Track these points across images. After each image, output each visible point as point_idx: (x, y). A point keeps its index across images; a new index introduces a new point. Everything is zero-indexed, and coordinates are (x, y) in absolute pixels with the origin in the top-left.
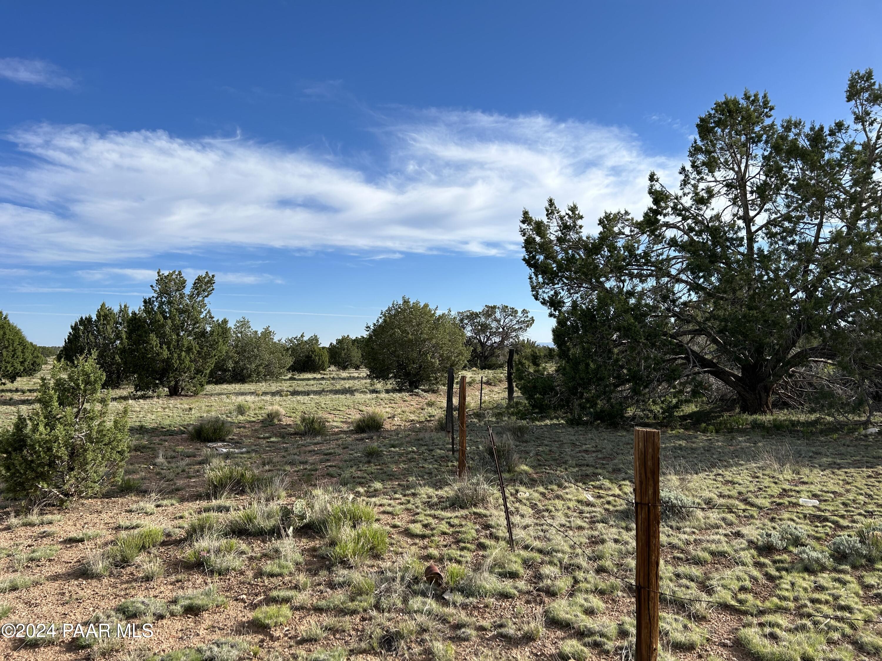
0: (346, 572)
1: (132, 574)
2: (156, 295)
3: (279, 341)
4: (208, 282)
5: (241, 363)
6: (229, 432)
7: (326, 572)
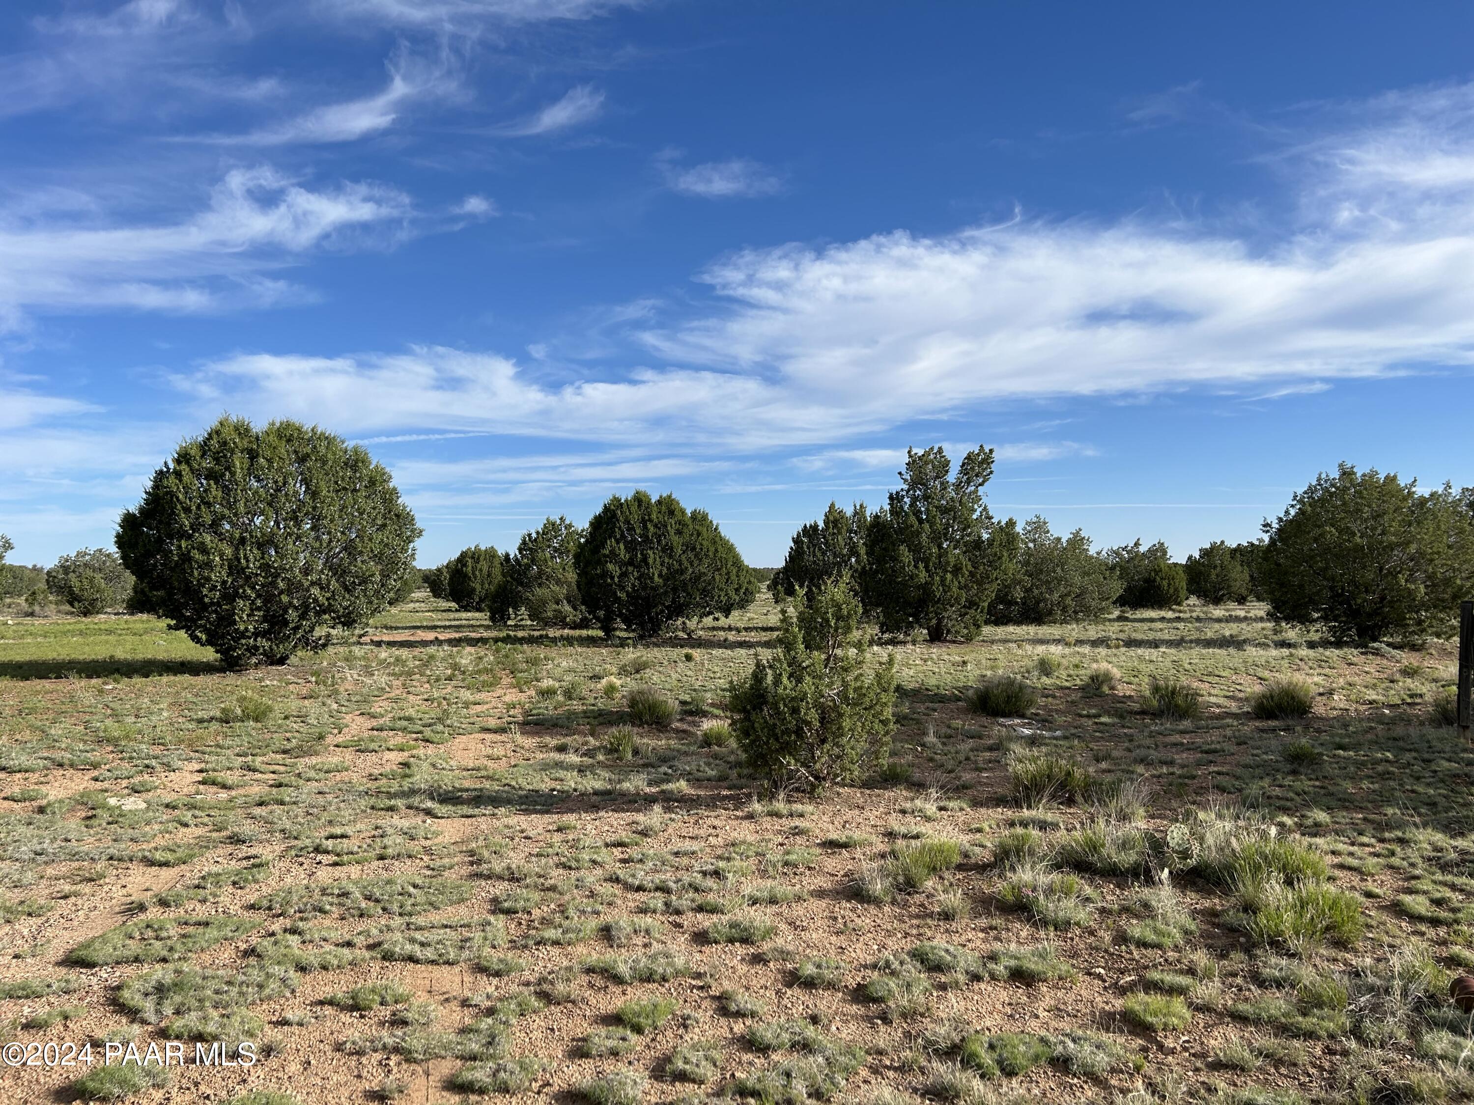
0: (1284, 962)
1: (922, 905)
2: (906, 487)
3: (1098, 553)
4: (984, 461)
5: (1036, 591)
6: (1031, 703)
7: (1242, 956)
